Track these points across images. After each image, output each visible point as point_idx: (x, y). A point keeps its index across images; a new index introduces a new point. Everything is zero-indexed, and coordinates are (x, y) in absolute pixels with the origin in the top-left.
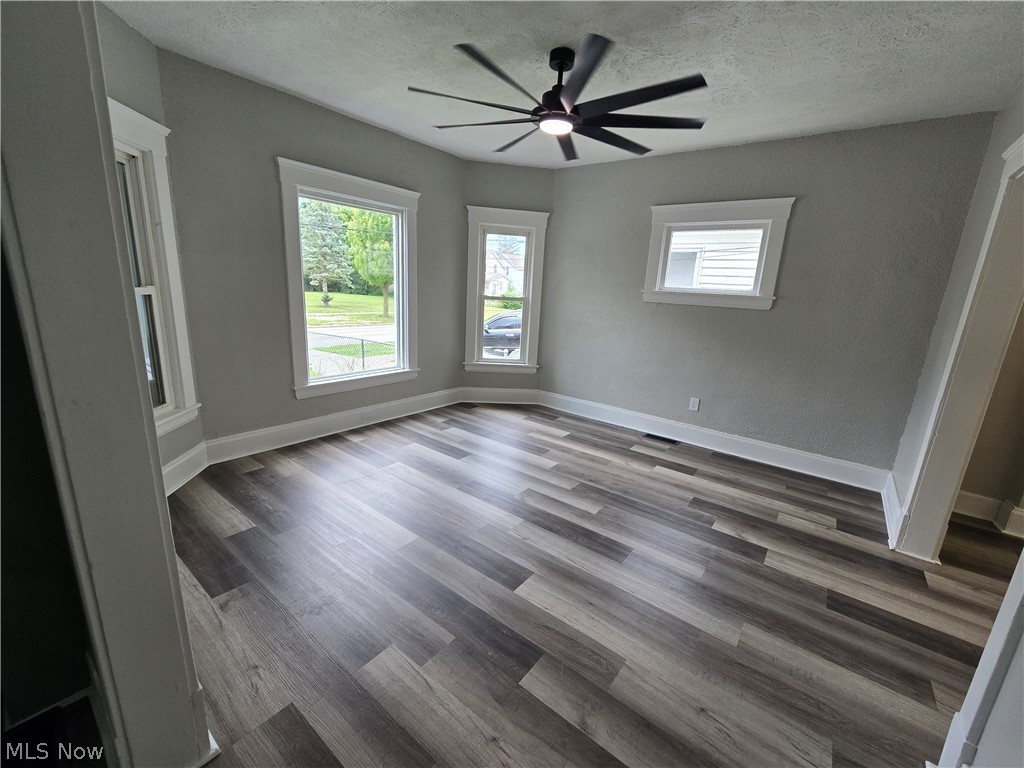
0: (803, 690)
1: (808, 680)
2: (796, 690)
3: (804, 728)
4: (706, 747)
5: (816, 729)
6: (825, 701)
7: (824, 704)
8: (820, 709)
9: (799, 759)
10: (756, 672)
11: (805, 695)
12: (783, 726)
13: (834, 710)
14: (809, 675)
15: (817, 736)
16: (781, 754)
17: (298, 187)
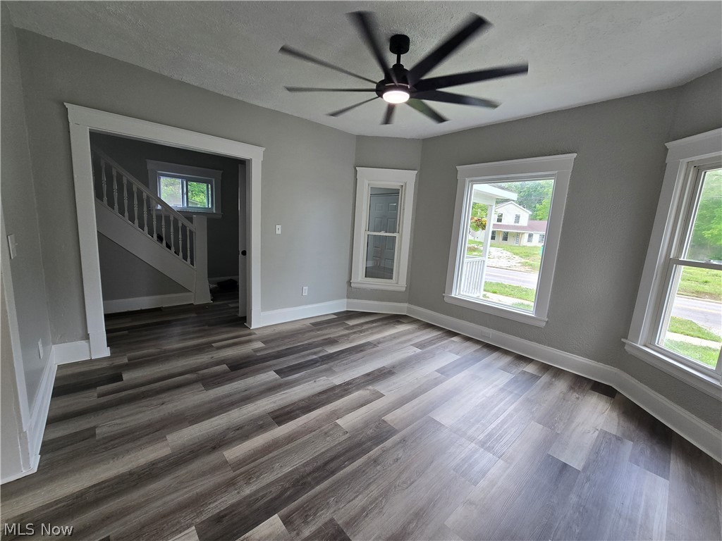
1: (115, 456)
2: (121, 445)
4: (154, 398)
7: (103, 452)
8: (105, 448)
9: (112, 422)
11: (116, 447)
13: (97, 454)
14: (115, 459)
15: (105, 435)
17: (467, 180)
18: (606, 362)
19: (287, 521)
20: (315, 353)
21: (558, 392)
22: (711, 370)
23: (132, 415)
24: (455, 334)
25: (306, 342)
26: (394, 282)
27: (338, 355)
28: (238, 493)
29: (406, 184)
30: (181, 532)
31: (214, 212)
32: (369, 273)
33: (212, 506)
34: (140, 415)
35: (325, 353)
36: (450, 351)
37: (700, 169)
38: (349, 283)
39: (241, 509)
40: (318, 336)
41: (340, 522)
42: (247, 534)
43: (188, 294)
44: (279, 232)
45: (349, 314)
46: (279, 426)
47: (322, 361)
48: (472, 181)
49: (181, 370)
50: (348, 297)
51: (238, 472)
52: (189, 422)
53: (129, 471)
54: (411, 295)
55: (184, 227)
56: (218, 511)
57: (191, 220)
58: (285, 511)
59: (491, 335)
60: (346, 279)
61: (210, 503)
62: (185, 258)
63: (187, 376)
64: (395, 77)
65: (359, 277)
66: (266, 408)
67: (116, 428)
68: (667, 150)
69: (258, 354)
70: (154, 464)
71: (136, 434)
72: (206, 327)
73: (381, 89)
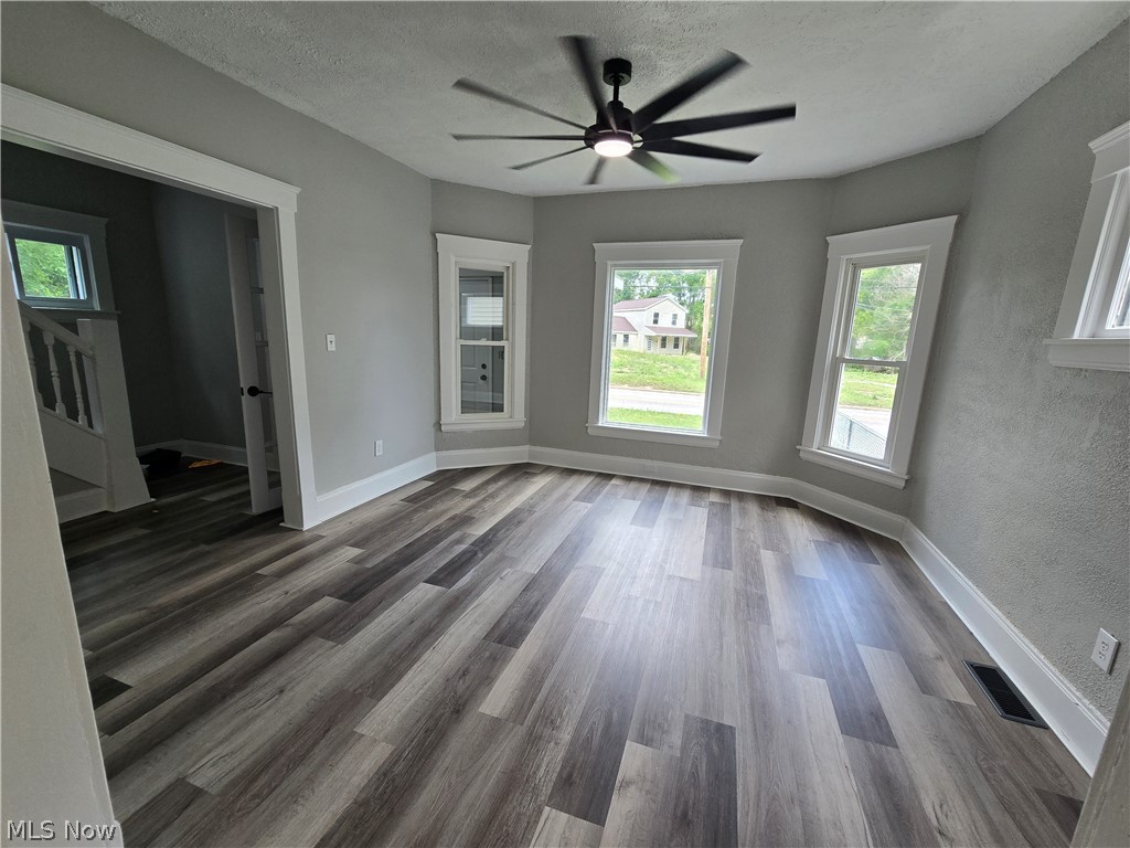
0: (283, 786)
1: (295, 797)
2: (283, 778)
3: (237, 771)
4: (249, 689)
5: (233, 784)
6: (261, 809)
7: (259, 805)
8: (254, 797)
9: (210, 756)
10: (316, 743)
11: (276, 787)
12: (247, 752)
13: (249, 813)
14: (301, 801)
15: (226, 781)
16: (221, 743)
17: (609, 263)
18: (768, 472)
19: (644, 740)
20: (458, 542)
21: (756, 516)
22: (880, 460)
23: (238, 729)
24: (610, 477)
25: (426, 530)
26: (507, 416)
27: (494, 535)
28: (556, 744)
29: (514, 264)
30: (537, 822)
31: (97, 307)
32: (467, 407)
33: (541, 772)
34: (259, 723)
35: (473, 539)
36: (623, 497)
37: (856, 267)
38: (438, 425)
39: (581, 759)
40: (438, 516)
41: (697, 714)
42: (619, 778)
43: (92, 492)
44: (332, 348)
45: (448, 475)
46: (517, 648)
47: (481, 549)
48: (615, 265)
49: (247, 629)
50: (438, 449)
51: (528, 721)
52: (371, 696)
53: (355, 802)
54: (534, 432)
55: (60, 347)
56: (555, 775)
57: (73, 328)
58: (632, 732)
59: (657, 468)
60: (433, 420)
61: (535, 773)
62: (73, 414)
63: (273, 635)
64: (612, 120)
65: (453, 415)
66: (472, 633)
67: (234, 762)
68: (827, 244)
69: (369, 565)
70: (385, 774)
71: (288, 753)
72: (203, 548)
73: (592, 137)
